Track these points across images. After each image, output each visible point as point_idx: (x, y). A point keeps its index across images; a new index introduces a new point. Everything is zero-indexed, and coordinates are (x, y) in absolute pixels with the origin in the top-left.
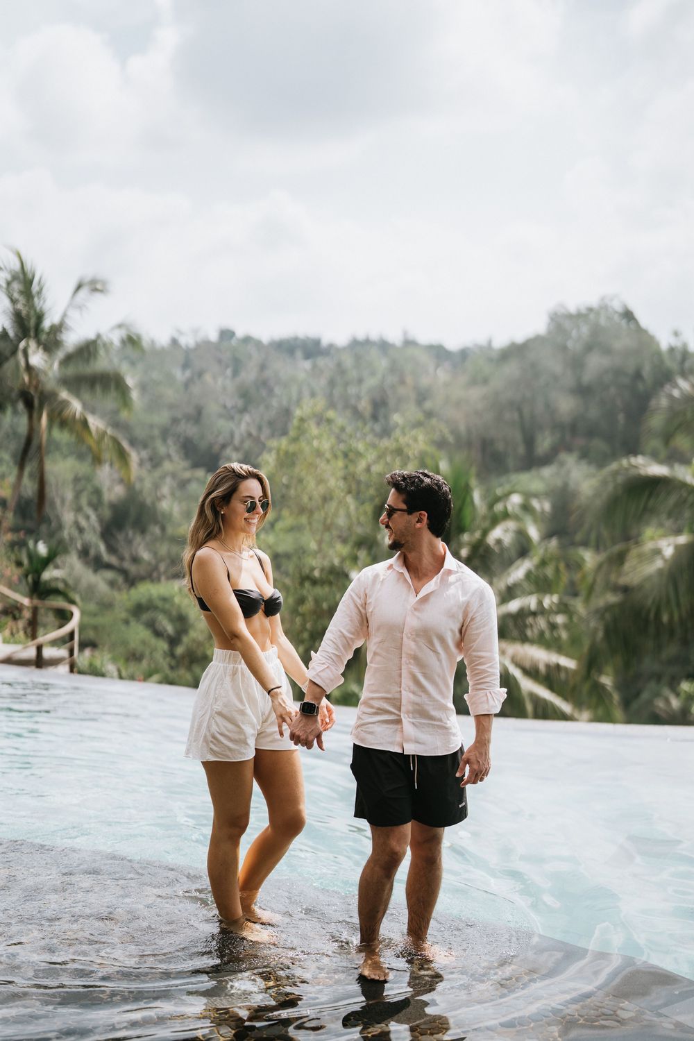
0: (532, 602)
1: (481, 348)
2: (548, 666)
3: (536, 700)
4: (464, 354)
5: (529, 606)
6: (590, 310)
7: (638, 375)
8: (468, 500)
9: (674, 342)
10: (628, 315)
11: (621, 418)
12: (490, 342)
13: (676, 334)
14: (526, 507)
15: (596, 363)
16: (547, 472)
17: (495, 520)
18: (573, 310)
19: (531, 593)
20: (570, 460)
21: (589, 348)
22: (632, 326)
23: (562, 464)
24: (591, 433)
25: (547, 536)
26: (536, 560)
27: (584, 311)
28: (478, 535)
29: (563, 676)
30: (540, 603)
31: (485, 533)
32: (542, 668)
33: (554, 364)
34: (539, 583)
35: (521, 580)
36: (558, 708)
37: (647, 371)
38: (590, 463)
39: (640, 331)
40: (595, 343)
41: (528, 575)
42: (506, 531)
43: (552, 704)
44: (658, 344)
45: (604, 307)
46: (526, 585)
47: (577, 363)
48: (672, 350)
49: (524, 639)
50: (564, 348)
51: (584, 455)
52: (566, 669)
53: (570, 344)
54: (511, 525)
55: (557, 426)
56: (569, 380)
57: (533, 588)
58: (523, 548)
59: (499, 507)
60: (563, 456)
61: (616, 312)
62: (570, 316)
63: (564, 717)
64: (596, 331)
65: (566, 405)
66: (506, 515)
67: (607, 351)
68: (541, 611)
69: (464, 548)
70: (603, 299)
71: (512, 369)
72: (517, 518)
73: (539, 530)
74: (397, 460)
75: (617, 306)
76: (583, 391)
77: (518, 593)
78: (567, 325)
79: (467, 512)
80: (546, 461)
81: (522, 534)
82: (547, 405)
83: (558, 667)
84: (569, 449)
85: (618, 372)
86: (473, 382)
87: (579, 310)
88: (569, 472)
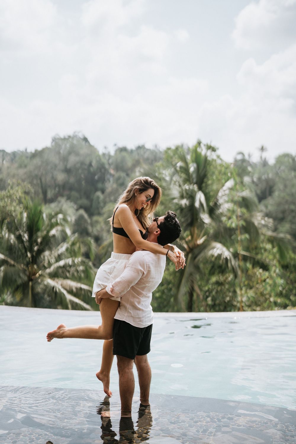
0: (69, 261)
1: (22, 152)
2: (76, 288)
3: (72, 302)
4: (14, 154)
5: (69, 263)
6: (69, 137)
7: (90, 165)
8: (41, 217)
9: (104, 151)
10: (85, 140)
11: (83, 183)
12: (26, 150)
13: (105, 148)
14: (65, 220)
15: (73, 160)
16: (53, 205)
17: (52, 226)
18: (62, 137)
19: (68, 258)
20: (63, 200)
21: (70, 153)
22: (87, 144)
23: (59, 202)
24: (71, 189)
25: (74, 233)
26: (70, 243)
27: (67, 137)
28: (45, 233)
29: (83, 292)
30: (73, 261)
31: (48, 232)
32: (74, 290)
33: (54, 159)
34: (72, 253)
35: (64, 252)
36: (82, 306)
37: (94, 163)
38: (71, 202)
39: (91, 146)
40: (73, 151)
41: (67, 249)
42: (57, 231)
43: (80, 304)
44: (98, 152)
45: (75, 136)
46: (66, 253)
47: (65, 159)
48: (104, 154)
49: (66, 278)
50: (59, 153)
51: (69, 198)
52: (84, 290)
53: (62, 152)
54: (59, 228)
55: (56, 185)
56: (61, 166)
57: (69, 255)
58: (64, 238)
59: (53, 220)
60: (59, 198)
61: (80, 138)
62: (61, 139)
63: (85, 309)
64: (73, 146)
65: (61, 177)
66: (57, 224)
67: (77, 154)
68: (74, 265)
69: (39, 238)
70: (75, 132)
71: (37, 161)
72: (62, 225)
73: (70, 230)
74: (9, 200)
75: (81, 135)
76: (68, 171)
77: (63, 257)
78: (60, 142)
79: (40, 223)
80: (52, 201)
81: (63, 232)
82: (53, 177)
83: (81, 289)
84: (62, 196)
85: (82, 163)
86: (20, 167)
87: (64, 137)
88: (62, 206)
